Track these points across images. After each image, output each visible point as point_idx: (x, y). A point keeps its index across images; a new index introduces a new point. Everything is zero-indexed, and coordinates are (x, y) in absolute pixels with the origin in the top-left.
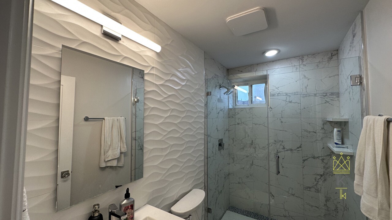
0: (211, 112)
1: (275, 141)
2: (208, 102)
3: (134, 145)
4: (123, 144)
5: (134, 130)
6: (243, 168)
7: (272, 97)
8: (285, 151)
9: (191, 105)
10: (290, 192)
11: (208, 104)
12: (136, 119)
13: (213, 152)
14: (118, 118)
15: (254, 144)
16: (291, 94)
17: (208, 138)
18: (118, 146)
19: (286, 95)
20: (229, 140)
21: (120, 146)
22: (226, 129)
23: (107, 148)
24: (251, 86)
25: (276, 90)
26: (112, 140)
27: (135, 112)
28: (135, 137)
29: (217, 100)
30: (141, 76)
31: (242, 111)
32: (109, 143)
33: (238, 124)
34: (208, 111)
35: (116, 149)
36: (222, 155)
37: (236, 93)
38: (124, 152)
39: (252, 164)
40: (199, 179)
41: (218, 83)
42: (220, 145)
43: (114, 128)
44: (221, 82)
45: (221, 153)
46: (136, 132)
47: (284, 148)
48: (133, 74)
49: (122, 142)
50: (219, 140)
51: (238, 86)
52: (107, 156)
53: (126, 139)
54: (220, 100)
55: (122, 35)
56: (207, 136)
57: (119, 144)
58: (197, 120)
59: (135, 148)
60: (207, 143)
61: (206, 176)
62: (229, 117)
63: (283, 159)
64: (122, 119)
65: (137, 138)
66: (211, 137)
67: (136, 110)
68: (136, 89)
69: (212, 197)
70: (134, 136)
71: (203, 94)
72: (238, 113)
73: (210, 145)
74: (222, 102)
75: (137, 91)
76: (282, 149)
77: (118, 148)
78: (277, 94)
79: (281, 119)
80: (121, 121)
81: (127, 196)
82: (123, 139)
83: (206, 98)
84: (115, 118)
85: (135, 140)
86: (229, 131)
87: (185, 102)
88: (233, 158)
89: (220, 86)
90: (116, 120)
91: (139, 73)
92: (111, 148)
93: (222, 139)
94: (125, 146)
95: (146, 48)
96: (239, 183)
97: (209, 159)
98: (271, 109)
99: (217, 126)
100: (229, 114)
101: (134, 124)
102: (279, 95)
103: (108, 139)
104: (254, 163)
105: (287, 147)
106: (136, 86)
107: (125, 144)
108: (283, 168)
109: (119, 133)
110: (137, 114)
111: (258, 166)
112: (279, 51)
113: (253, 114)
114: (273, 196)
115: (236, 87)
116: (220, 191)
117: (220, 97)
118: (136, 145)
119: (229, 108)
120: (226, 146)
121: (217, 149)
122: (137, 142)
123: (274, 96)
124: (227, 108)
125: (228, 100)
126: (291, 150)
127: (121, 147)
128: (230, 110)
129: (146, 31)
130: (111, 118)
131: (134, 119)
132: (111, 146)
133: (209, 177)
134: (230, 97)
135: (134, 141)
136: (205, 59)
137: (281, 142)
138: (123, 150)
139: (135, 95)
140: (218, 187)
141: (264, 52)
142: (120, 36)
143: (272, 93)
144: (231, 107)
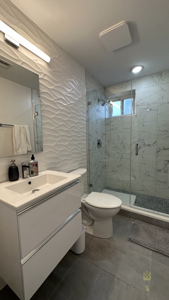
0: (91, 118)
1: (138, 140)
2: (89, 110)
3: (37, 147)
4: (29, 145)
5: (36, 136)
6: (115, 161)
7: (137, 107)
8: (145, 146)
9: (76, 109)
10: (147, 174)
11: (89, 111)
12: (37, 128)
13: (93, 147)
14: (24, 126)
15: (123, 143)
16: (151, 104)
17: (90, 137)
18: (25, 146)
19: (147, 105)
20: (106, 142)
21: (26, 146)
22: (103, 134)
23: (18, 147)
24: (123, 101)
25: (141, 101)
26: (20, 142)
27: (36, 123)
28: (38, 142)
29: (96, 110)
30: (39, 95)
31: (115, 119)
32: (19, 144)
33: (112, 129)
34: (89, 117)
35: (24, 148)
36: (100, 151)
37: (111, 108)
38: (30, 150)
39: (122, 158)
40: (84, 163)
41: (97, 97)
42: (99, 144)
43: (21, 133)
44: (99, 96)
45: (99, 150)
46: (38, 138)
47: (144, 144)
48: (32, 93)
49: (28, 144)
50: (98, 140)
51: (113, 101)
52: (18, 153)
53: (31, 142)
54: (98, 111)
55: (20, 44)
56: (89, 135)
57: (26, 145)
58: (80, 121)
59: (38, 149)
60: (88, 140)
61: (89, 163)
62: (106, 125)
63: (143, 152)
64: (26, 126)
65: (39, 142)
66: (92, 136)
67: (36, 121)
68: (35, 106)
69: (93, 178)
70: (36, 140)
71: (85, 103)
72: (113, 121)
73: (91, 142)
74: (100, 112)
75: (36, 107)
76: (143, 145)
77: (25, 147)
78: (141, 105)
79: (143, 123)
80: (26, 128)
81: (33, 158)
82: (28, 142)
83: (88, 106)
84: (22, 126)
85: (38, 143)
86: (106, 135)
87: (71, 106)
88: (109, 155)
89: (99, 99)
90: (22, 127)
91: (36, 92)
92: (20, 148)
93: (100, 140)
94: (31, 147)
95: (39, 58)
96: (113, 171)
97: (90, 152)
98: (136, 117)
99: (96, 129)
100: (106, 123)
101: (36, 131)
102: (143, 105)
103: (18, 141)
104: (123, 157)
105: (147, 143)
106: (35, 103)
107: (30, 145)
108: (143, 158)
109: (26, 137)
110: (37, 124)
111: (126, 158)
112: (143, 67)
113: (123, 121)
114: (136, 178)
115: (111, 102)
116: (99, 175)
117: (99, 108)
118: (39, 148)
119: (105, 118)
120: (103, 145)
121: (97, 146)
122: (39, 145)
123: (139, 106)
124: (104, 117)
125: (105, 112)
126: (149, 145)
127: (28, 147)
128: (106, 119)
129: (37, 44)
130: (19, 125)
131: (35, 128)
132: (20, 145)
133: (91, 164)
134: (106, 109)
135: (37, 145)
136: (86, 75)
137: (142, 140)
138: (29, 149)
139: (35, 110)
140: (97, 172)
141: (131, 69)
142: (18, 45)
143: (137, 104)
144: (107, 117)
